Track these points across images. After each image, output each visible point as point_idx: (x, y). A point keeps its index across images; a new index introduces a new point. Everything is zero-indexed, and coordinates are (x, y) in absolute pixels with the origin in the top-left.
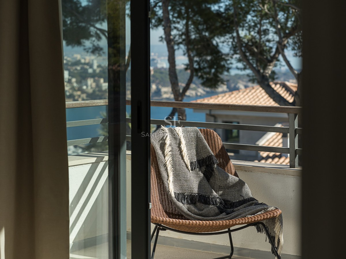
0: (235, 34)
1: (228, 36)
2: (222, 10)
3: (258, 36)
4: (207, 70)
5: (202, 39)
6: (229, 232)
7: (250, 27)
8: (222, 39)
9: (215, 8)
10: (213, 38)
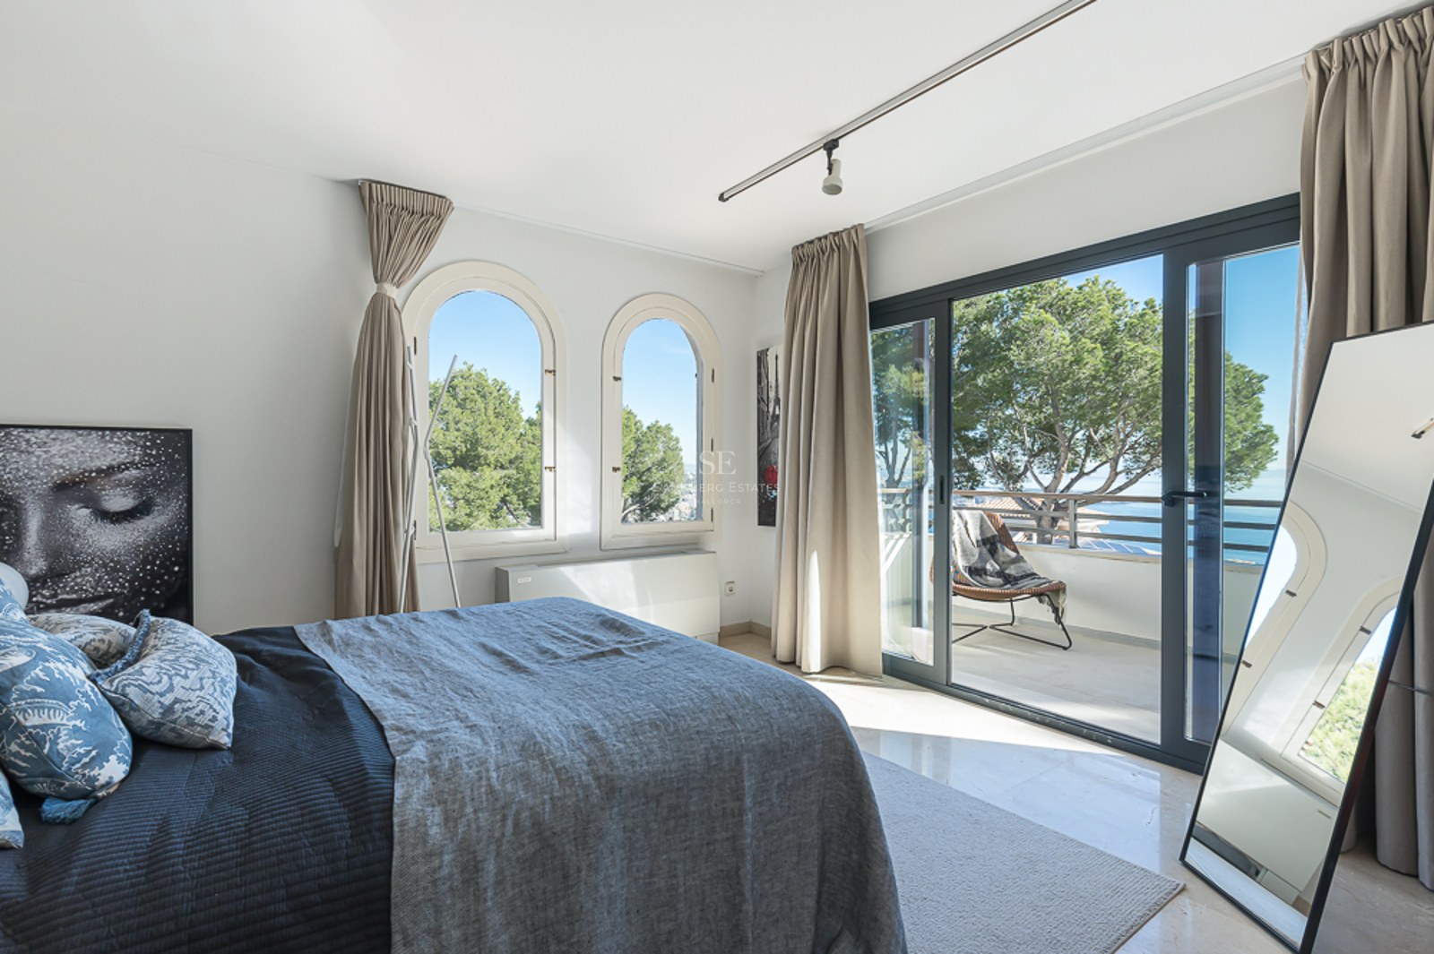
0: (989, 455)
1: (982, 457)
2: (978, 436)
3: (1008, 457)
4: (965, 484)
5: (961, 459)
6: (1011, 601)
7: (1001, 449)
8: (978, 459)
9: (971, 434)
10: (969, 458)
